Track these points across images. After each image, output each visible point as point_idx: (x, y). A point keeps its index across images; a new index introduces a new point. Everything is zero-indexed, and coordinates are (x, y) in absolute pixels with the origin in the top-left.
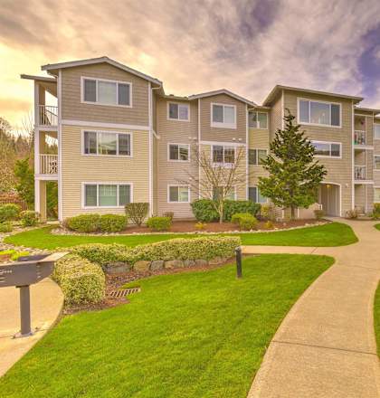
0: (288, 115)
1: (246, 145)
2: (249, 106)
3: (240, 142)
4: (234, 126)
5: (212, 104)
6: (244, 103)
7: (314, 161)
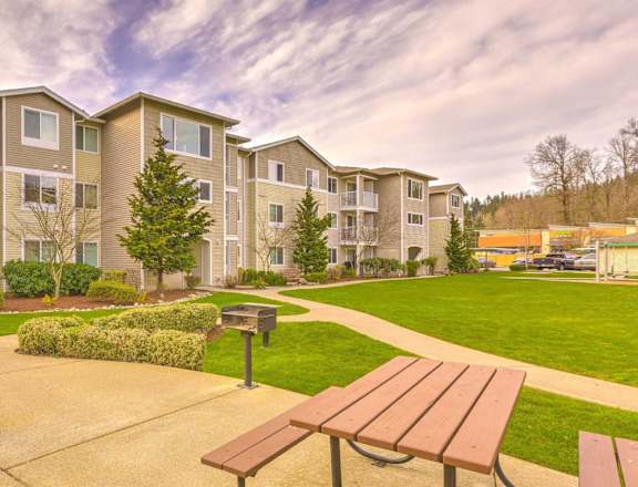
0: (158, 137)
1: (73, 176)
2: (78, 117)
3: (64, 171)
4: (55, 146)
5: (23, 107)
6: (71, 111)
7: (198, 207)
